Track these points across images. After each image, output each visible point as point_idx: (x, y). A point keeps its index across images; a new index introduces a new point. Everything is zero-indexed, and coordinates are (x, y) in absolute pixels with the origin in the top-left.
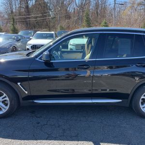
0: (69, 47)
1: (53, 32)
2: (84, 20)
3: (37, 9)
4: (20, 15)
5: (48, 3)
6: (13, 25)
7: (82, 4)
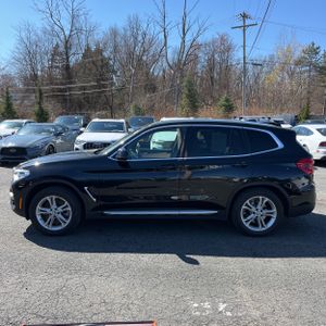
0: (152, 146)
1: (122, 120)
2: (184, 96)
3: (87, 72)
4: (52, 84)
5: (110, 59)
6: (39, 103)
7: (179, 60)
